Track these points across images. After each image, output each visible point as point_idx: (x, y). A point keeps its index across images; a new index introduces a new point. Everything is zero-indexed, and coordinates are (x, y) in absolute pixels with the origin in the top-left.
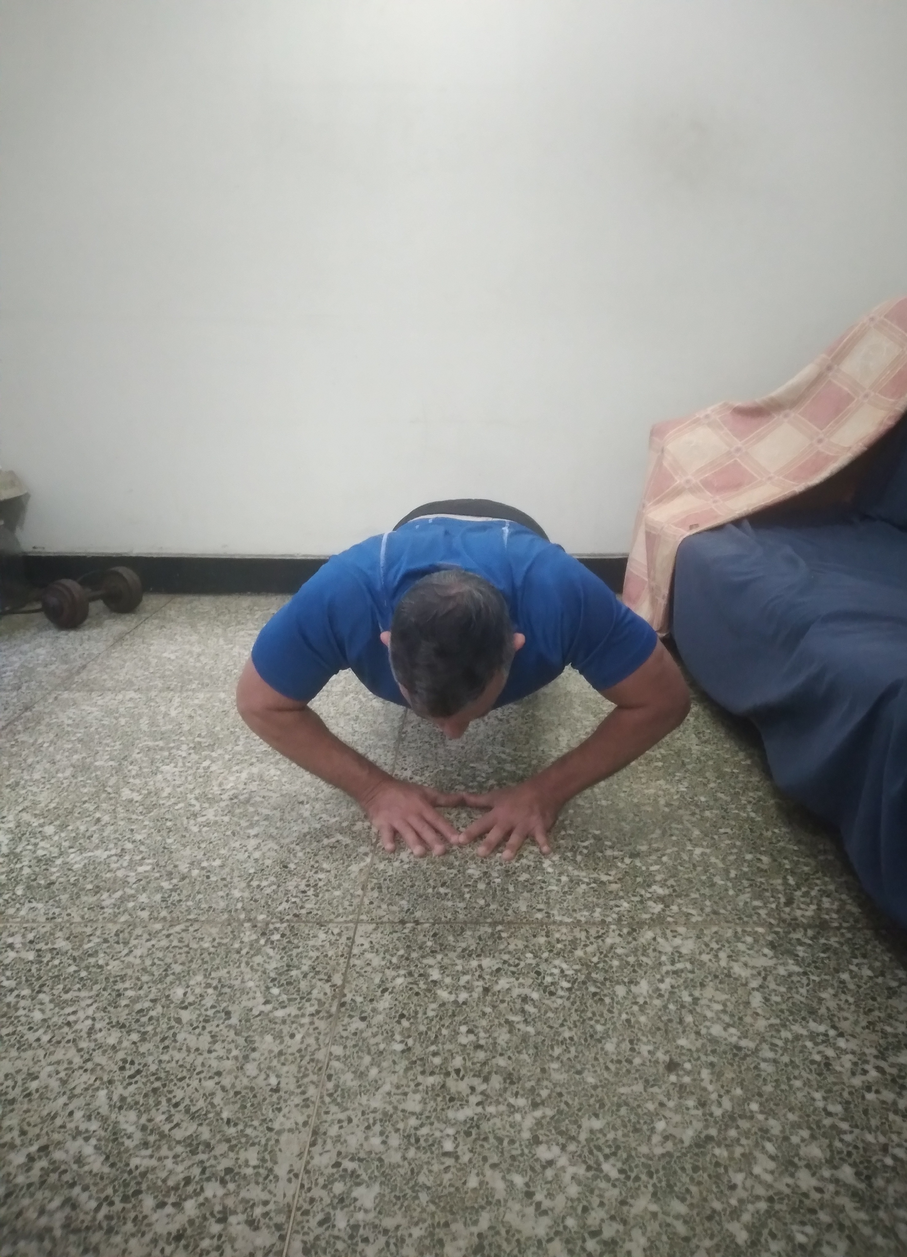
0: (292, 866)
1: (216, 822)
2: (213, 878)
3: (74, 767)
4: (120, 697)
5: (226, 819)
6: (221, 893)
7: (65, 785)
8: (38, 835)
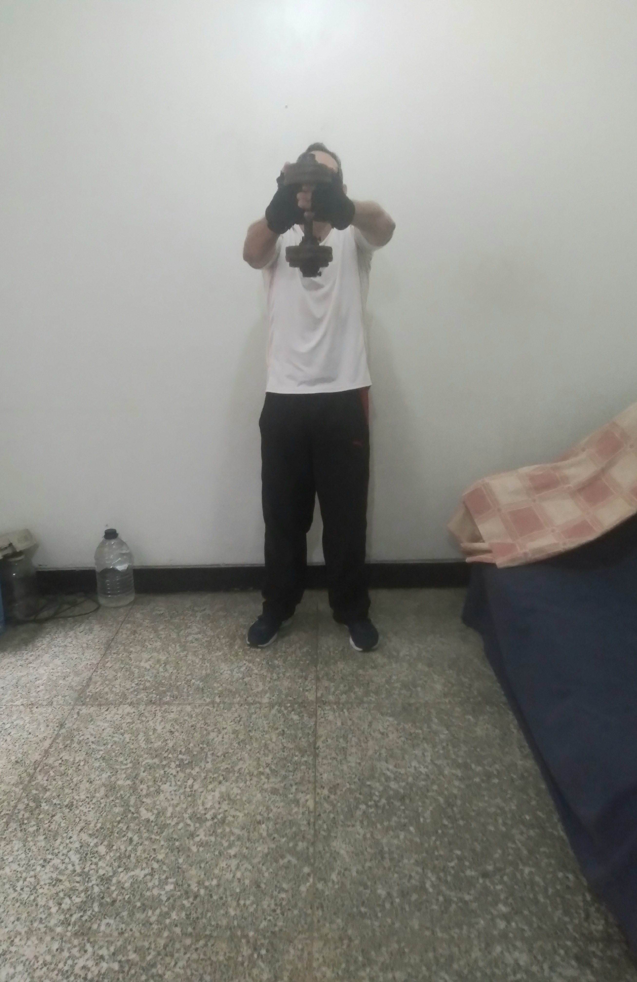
0: (263, 886)
1: (207, 843)
2: (215, 897)
3: (105, 787)
4: (120, 712)
5: (213, 839)
6: (222, 912)
7: (102, 805)
8: (96, 855)
